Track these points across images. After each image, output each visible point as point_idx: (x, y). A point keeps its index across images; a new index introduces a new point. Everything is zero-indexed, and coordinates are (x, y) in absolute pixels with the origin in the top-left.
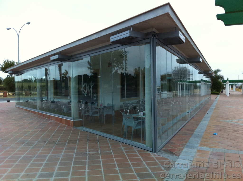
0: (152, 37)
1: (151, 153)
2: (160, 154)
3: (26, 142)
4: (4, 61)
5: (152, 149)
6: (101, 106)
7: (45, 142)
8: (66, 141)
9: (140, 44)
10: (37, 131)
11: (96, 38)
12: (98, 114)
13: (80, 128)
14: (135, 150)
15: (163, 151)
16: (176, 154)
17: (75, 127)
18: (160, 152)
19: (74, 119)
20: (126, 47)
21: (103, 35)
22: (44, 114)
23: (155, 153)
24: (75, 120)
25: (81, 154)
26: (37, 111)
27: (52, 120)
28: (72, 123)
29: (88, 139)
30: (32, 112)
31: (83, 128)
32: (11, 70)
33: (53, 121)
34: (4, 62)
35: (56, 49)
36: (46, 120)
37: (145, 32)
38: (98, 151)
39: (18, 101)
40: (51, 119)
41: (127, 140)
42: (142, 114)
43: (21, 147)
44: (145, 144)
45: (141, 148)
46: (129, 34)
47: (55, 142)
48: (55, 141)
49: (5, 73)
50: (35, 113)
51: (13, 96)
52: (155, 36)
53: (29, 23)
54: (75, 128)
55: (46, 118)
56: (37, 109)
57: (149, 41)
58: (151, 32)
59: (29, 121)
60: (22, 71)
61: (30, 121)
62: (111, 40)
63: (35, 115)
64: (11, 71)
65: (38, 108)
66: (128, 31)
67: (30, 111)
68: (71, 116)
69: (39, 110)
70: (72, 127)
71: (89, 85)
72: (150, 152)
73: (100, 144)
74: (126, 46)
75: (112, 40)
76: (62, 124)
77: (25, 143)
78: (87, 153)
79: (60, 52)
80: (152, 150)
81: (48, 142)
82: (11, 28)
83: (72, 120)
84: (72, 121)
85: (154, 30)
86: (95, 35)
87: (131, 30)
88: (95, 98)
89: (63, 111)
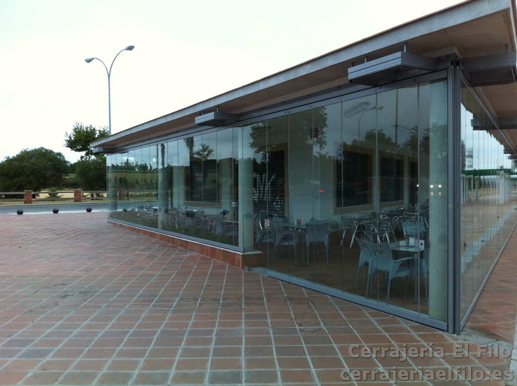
0: (453, 67)
1: (445, 334)
2: (467, 336)
3: (156, 299)
4: (74, 128)
5: (448, 325)
6: (297, 223)
7: (197, 300)
8: (240, 299)
9: (418, 84)
10: (171, 275)
11: (310, 72)
12: (294, 240)
13: (259, 270)
14: (405, 325)
15: (470, 331)
16: (504, 338)
17: (248, 268)
18: (465, 331)
19: (244, 251)
20: (382, 90)
21: (329, 65)
22: (174, 238)
23: (454, 333)
24: (246, 253)
25: (284, 329)
26: (158, 231)
27: (192, 250)
28: (241, 259)
29: (286, 295)
30: (145, 233)
31: (268, 270)
32: (99, 146)
33: (194, 254)
34: (75, 130)
35: (210, 99)
36: (180, 250)
37: (434, 55)
38: (318, 324)
39: (114, 211)
40: (190, 250)
41: (379, 302)
42: (422, 244)
43: (148, 309)
44: (426, 312)
45: (416, 322)
46: (400, 59)
47: (217, 300)
48: (215, 297)
49: (76, 152)
50: (152, 235)
51: (92, 200)
52: (458, 64)
53: (130, 48)
54: (247, 271)
55: (180, 248)
56: (157, 227)
57: (445, 76)
58: (448, 56)
59: (145, 252)
60: (123, 148)
61: (147, 253)
62: (349, 75)
63: (154, 240)
64: (100, 148)
65: (160, 226)
66: (399, 54)
67: (142, 231)
68: (237, 245)
69: (163, 229)
70: (241, 268)
71: (263, 178)
72: (441, 332)
73: (318, 309)
74: (380, 88)
75: (351, 76)
76: (216, 260)
77: (155, 301)
78: (297, 327)
79: (218, 106)
80: (446, 327)
81: (201, 301)
82: (93, 59)
83: (241, 254)
84: (239, 255)
85: (456, 51)
86: (309, 66)
87: (405, 51)
88: (277, 205)
89: (213, 232)
